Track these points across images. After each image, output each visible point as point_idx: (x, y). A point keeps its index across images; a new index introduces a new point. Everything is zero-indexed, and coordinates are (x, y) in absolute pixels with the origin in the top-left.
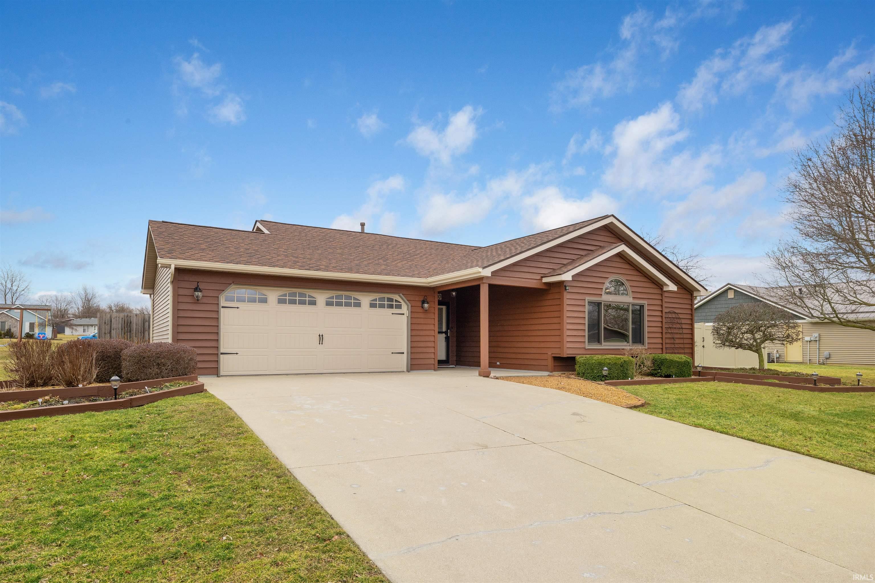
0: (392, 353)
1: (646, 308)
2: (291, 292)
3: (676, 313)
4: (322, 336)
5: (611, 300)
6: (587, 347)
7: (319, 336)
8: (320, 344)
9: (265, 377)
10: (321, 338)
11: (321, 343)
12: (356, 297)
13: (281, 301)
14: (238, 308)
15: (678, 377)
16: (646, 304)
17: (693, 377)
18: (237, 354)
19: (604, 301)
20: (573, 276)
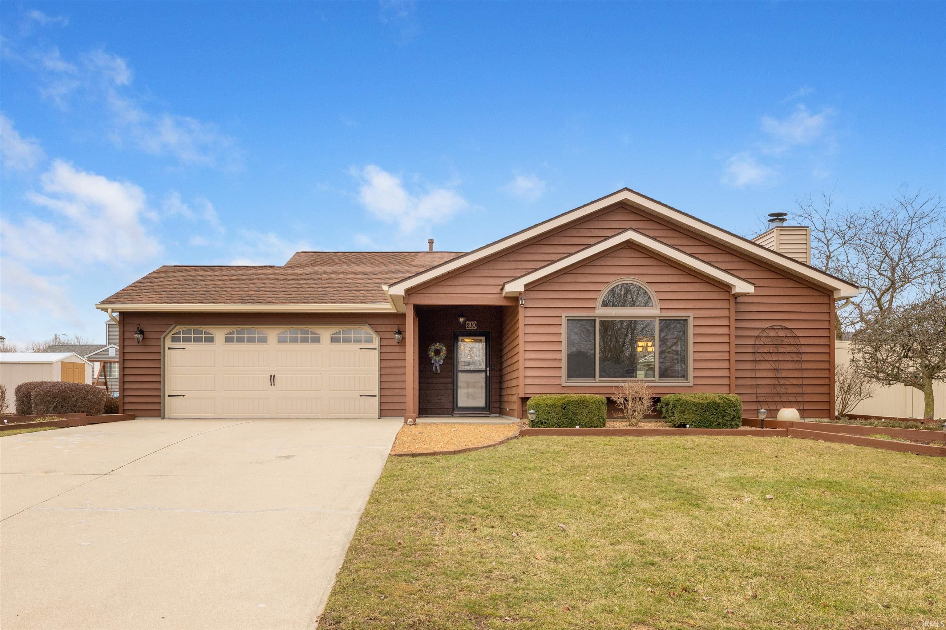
0: (361, 396)
1: (691, 323)
2: (237, 329)
3: (787, 328)
4: (274, 376)
5: (613, 315)
6: (564, 384)
7: (271, 376)
8: (271, 385)
9: (209, 420)
10: (273, 378)
11: (273, 384)
12: (313, 331)
13: (228, 340)
14: (184, 349)
15: (696, 427)
16: (692, 318)
17: (742, 428)
18: (184, 396)
19: (599, 317)
20: (526, 286)
